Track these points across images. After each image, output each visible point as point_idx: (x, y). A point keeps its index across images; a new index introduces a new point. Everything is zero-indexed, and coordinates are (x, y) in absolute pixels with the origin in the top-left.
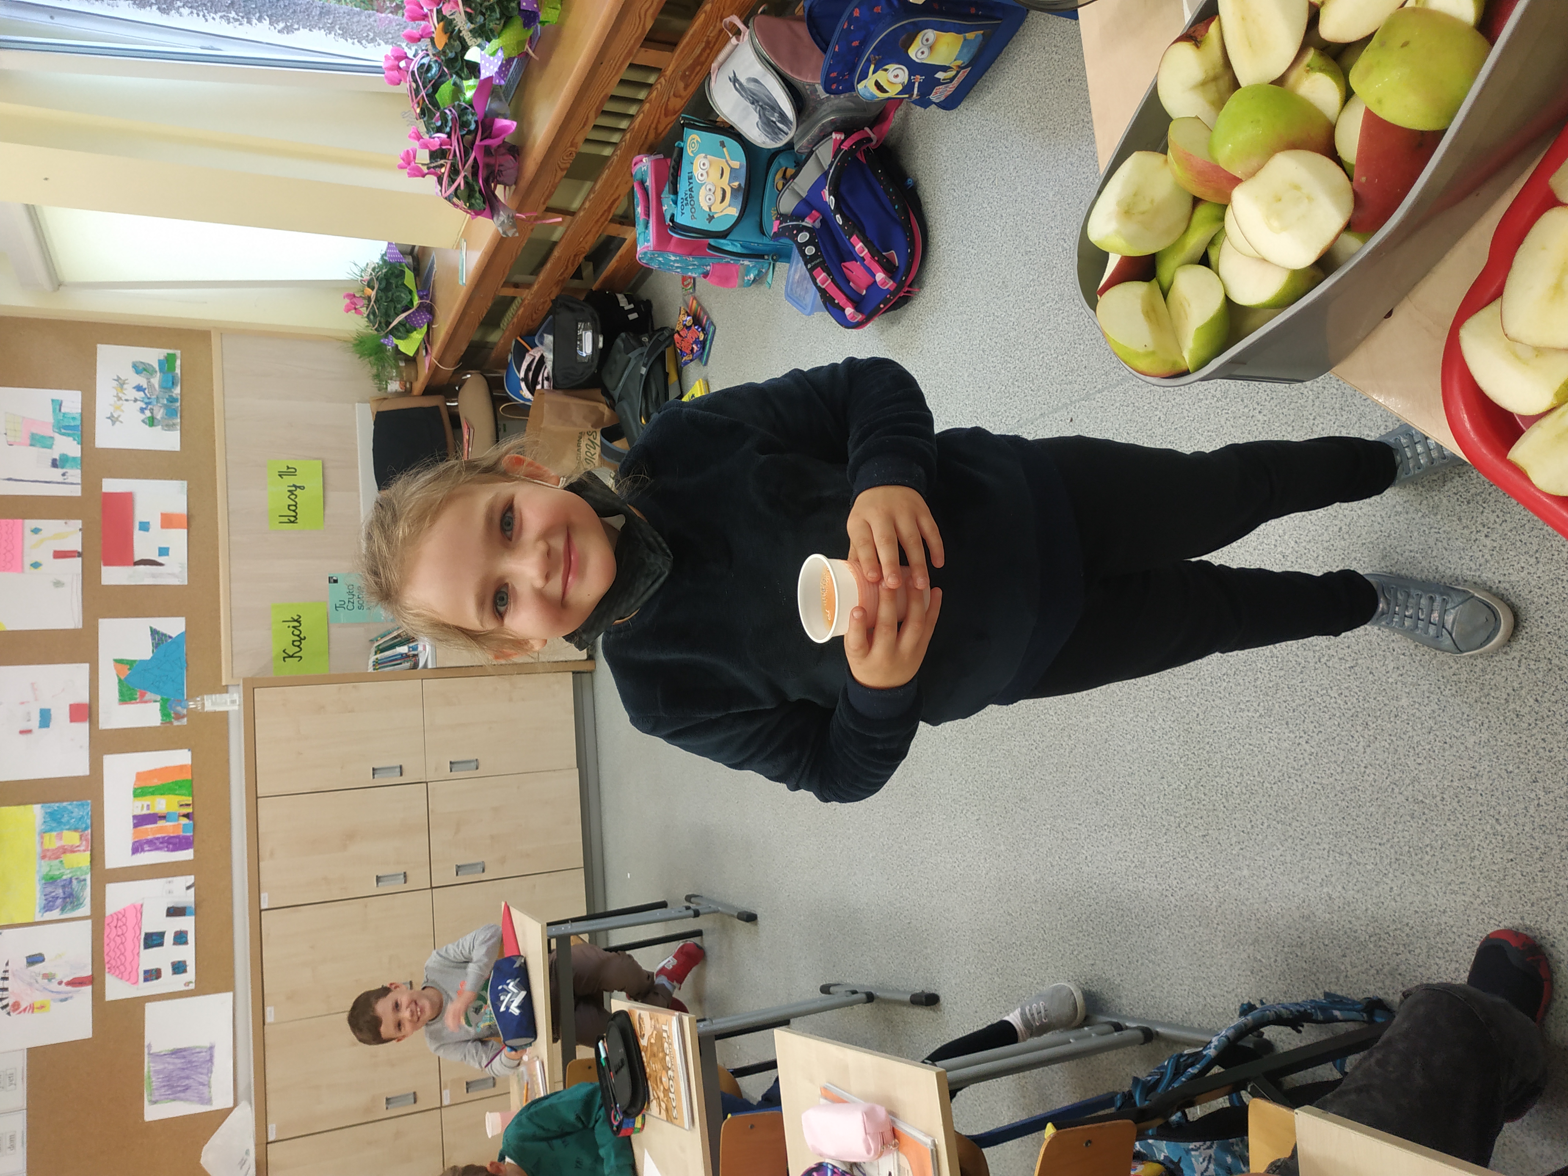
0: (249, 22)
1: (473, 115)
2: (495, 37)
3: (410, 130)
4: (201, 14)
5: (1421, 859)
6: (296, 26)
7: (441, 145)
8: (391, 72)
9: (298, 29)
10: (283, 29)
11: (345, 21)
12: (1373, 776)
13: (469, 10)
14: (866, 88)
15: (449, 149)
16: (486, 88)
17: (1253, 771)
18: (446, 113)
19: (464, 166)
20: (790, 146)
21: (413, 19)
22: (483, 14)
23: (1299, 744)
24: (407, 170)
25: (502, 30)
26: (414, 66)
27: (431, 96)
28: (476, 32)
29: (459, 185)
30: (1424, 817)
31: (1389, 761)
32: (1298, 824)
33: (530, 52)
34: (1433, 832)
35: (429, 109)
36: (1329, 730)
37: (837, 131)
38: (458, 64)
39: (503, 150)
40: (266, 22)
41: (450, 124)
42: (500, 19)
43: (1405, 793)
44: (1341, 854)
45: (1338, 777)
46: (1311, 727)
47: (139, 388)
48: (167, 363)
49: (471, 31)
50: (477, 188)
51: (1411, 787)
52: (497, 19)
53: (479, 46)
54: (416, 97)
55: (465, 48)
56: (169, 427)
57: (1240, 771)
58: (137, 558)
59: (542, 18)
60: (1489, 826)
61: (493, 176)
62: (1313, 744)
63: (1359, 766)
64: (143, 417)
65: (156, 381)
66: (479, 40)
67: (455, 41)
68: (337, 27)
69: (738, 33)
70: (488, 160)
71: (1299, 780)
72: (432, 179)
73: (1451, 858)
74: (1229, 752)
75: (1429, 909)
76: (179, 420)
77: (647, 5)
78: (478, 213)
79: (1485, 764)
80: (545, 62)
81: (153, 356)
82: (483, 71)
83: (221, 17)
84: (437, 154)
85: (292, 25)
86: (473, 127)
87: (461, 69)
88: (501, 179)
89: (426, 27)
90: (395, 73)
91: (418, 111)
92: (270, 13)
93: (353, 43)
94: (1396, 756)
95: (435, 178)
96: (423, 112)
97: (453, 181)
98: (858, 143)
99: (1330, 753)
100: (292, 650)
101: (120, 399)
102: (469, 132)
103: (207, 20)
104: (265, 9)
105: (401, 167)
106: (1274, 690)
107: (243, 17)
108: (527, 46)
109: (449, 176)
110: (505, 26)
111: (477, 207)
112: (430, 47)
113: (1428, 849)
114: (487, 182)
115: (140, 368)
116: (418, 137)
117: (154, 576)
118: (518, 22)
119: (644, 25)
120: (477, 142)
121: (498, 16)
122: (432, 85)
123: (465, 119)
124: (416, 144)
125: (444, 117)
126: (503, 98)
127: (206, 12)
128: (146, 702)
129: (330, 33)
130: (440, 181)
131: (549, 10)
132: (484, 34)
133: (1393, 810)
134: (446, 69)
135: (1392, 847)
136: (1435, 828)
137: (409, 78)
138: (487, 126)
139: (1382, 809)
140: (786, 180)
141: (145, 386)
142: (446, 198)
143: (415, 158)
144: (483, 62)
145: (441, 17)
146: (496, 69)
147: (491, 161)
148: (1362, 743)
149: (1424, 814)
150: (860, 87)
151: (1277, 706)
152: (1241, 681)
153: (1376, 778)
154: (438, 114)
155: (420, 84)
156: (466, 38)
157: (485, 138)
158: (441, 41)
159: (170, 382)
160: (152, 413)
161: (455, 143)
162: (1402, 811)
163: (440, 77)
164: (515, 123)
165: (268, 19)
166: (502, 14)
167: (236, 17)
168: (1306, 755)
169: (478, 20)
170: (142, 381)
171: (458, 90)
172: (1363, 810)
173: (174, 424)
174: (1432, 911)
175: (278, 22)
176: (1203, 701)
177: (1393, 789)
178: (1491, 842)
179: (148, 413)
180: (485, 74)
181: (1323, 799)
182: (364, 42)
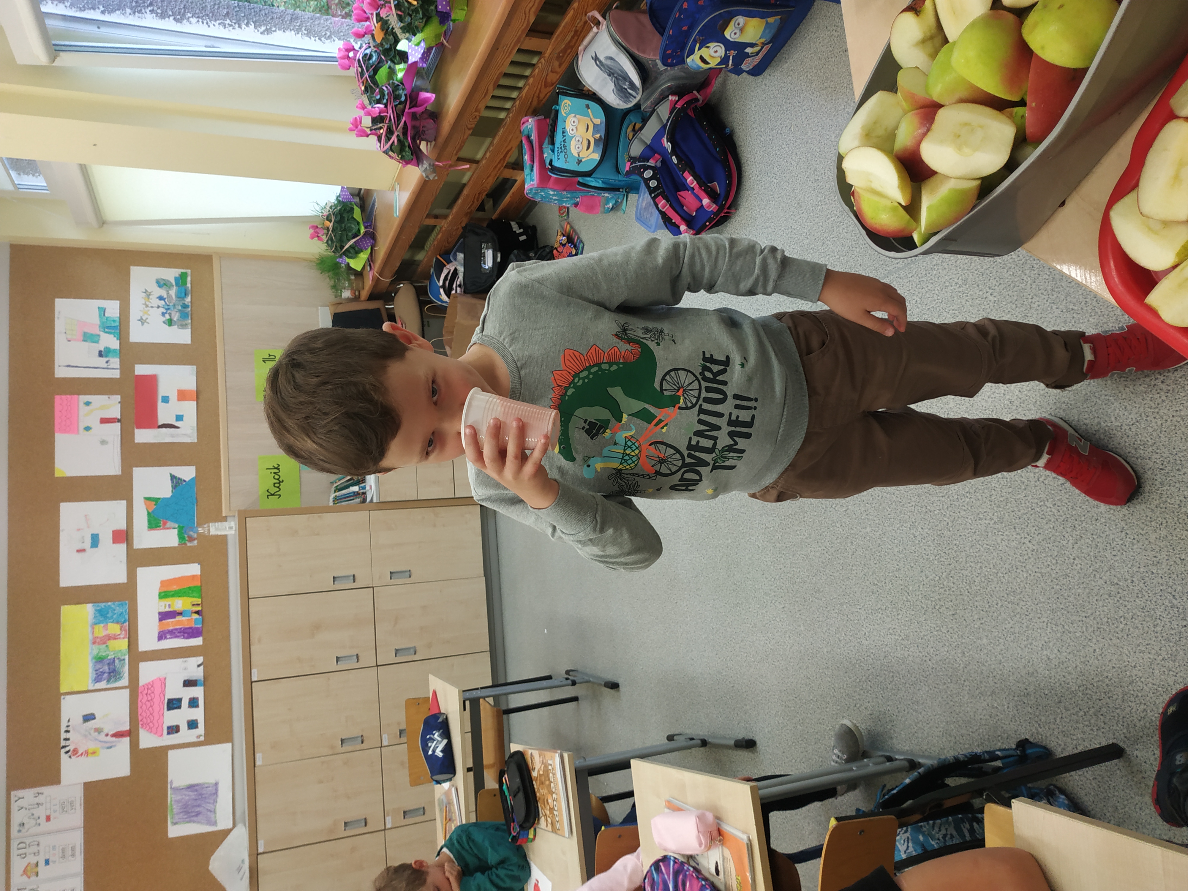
0: (240, 27)
1: (403, 90)
2: (419, 32)
3: (357, 103)
4: (205, 22)
5: (1117, 627)
6: (274, 29)
7: (380, 113)
8: (343, 61)
9: (275, 31)
10: (264, 31)
11: (309, 24)
12: (1080, 566)
13: (399, 13)
14: (693, 61)
15: (386, 116)
16: (413, 70)
17: (989, 564)
18: (383, 89)
19: (397, 128)
20: (637, 106)
21: (359, 20)
22: (410, 16)
23: (1024, 543)
24: (355, 132)
25: (424, 27)
26: (360, 56)
27: (372, 77)
28: (405, 30)
29: (394, 142)
30: (1118, 596)
31: (1092, 554)
32: (1024, 604)
33: (445, 42)
34: (1125, 606)
35: (371, 87)
36: (1047, 532)
37: (673, 94)
38: (392, 53)
39: (425, 116)
40: (252, 26)
41: (386, 97)
42: (422, 19)
43: (1104, 577)
44: (1056, 625)
45: (1053, 567)
46: (1033, 530)
47: (161, 298)
48: (181, 280)
49: (401, 28)
50: (407, 144)
51: (1108, 573)
52: (420, 19)
53: (407, 39)
54: (362, 78)
55: (397, 41)
56: (183, 326)
57: (979, 565)
58: (160, 423)
59: (453, 17)
60: (1167, 601)
61: (418, 135)
62: (1034, 542)
63: (1069, 558)
64: (164, 319)
65: (173, 292)
66: (407, 35)
67: (389, 35)
68: (303, 28)
69: (598, 24)
70: (414, 123)
71: (1024, 570)
72: (373, 139)
73: (1139, 625)
74: (971, 551)
75: (1124, 664)
76: (190, 321)
77: (531, 5)
78: (408, 163)
79: (1164, 554)
80: (456, 49)
81: (170, 274)
82: (410, 58)
83: (219, 24)
84: (377, 120)
85: (270, 28)
86: (403, 99)
87: (395, 57)
88: (424, 137)
89: (368, 26)
90: (346, 61)
91: (363, 88)
92: (254, 20)
93: (315, 40)
94: (1097, 550)
95: (375, 138)
96: (366, 90)
97: (389, 139)
98: (688, 103)
99: (1047, 550)
100: (273, 490)
101: (147, 306)
102: (400, 103)
103: (209, 26)
104: (251, 17)
105: (351, 130)
106: (1004, 503)
107: (235, 23)
108: (442, 38)
109: (386, 135)
110: (426, 23)
111: (407, 158)
112: (371, 41)
113: (1122, 620)
114: (414, 139)
115: (162, 284)
116: (363, 107)
117: (172, 436)
118: (436, 20)
119: (528, 20)
120: (406, 110)
121: (421, 16)
122: (373, 69)
123: (397, 93)
124: (361, 113)
125: (382, 92)
126: (425, 77)
127: (208, 20)
128: (167, 529)
129: (298, 33)
130: (379, 139)
131: (458, 11)
132: (411, 30)
133: (1095, 591)
134: (383, 57)
135: (1094, 619)
136: (1127, 603)
137: (356, 64)
138: (413, 98)
139: (1087, 590)
140: (635, 131)
141: (165, 296)
142: (384, 152)
143: (361, 123)
144: (410, 51)
145: (379, 19)
146: (420, 56)
147: (417, 123)
148: (1071, 541)
149: (1118, 593)
150: (689, 60)
151: (1007, 515)
152: (980, 497)
153: (1082, 567)
154: (377, 90)
155: (365, 68)
156: (398, 33)
157: (413, 107)
158: (379, 36)
159: (183, 294)
160: (170, 316)
161: (390, 111)
162: (1102, 591)
163: (379, 63)
164: (434, 95)
165: (253, 24)
166: (424, 15)
167: (230, 23)
168: (1029, 551)
169: (406, 20)
170: (163, 293)
171: (392, 72)
172: (1073, 591)
173: (186, 324)
174: (1125, 667)
175: (260, 26)
176: (951, 513)
177: (1095, 575)
178: (1169, 613)
179: (167, 317)
180: (412, 59)
181: (1042, 584)
182: (323, 39)
